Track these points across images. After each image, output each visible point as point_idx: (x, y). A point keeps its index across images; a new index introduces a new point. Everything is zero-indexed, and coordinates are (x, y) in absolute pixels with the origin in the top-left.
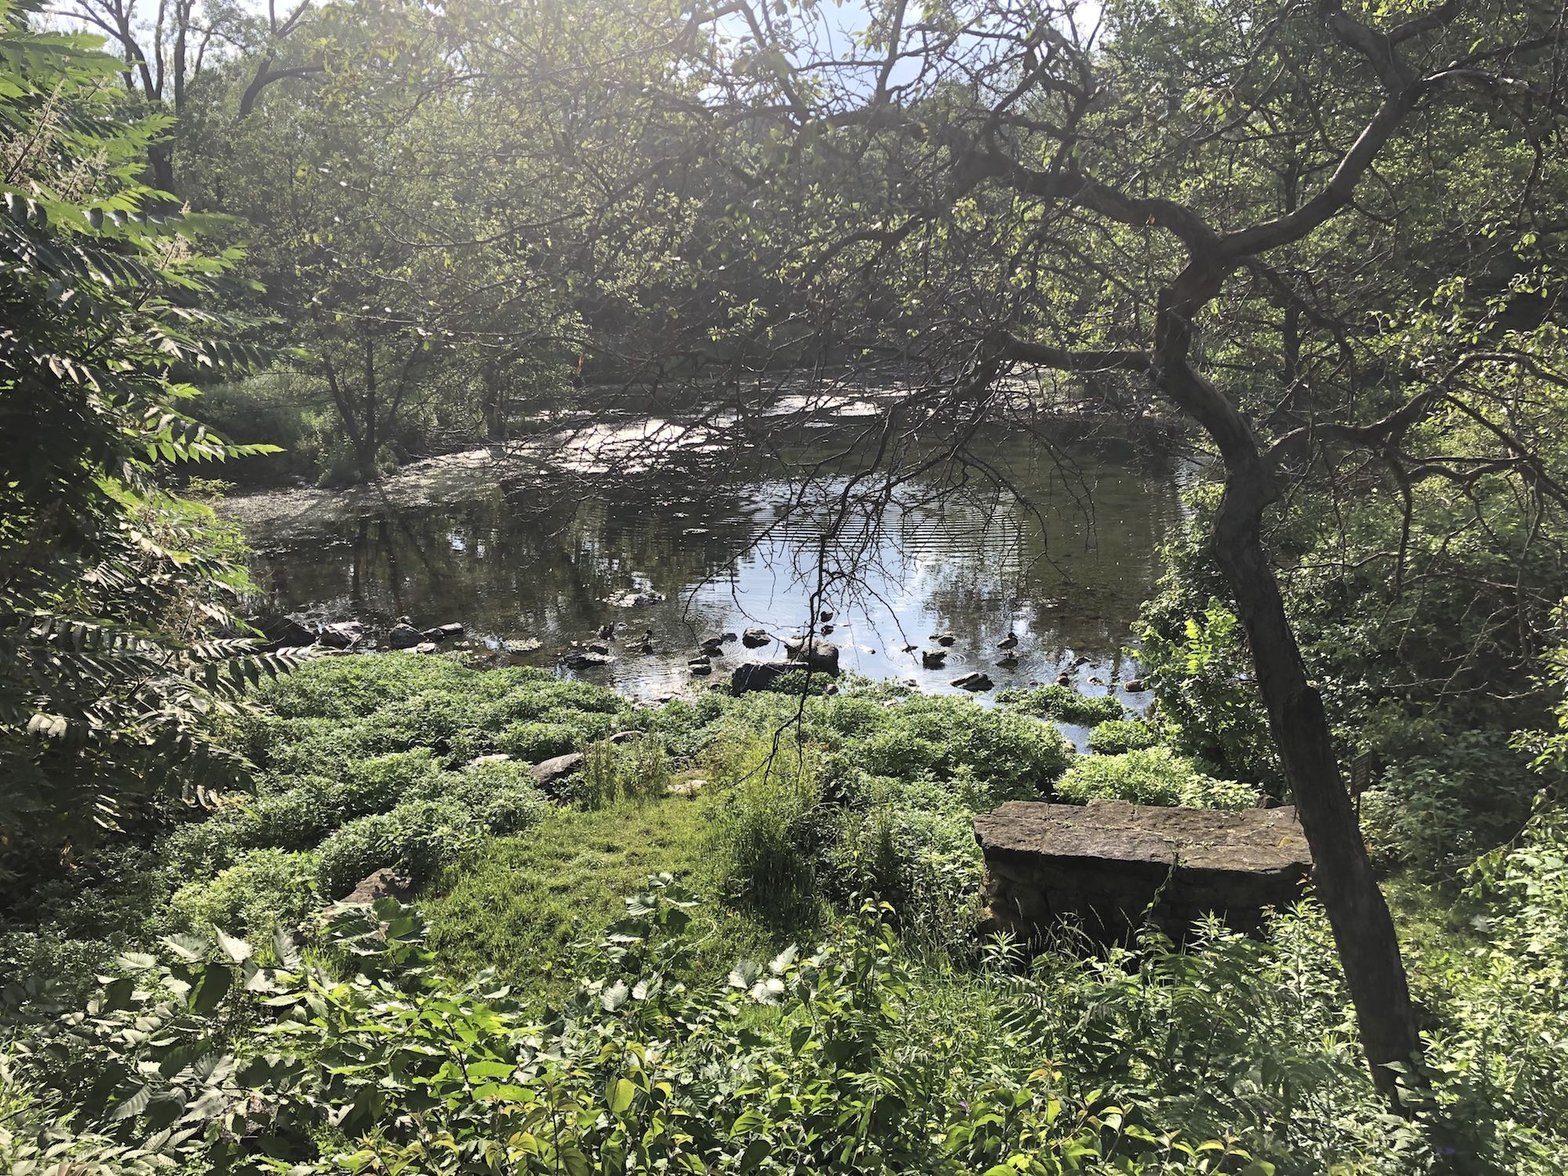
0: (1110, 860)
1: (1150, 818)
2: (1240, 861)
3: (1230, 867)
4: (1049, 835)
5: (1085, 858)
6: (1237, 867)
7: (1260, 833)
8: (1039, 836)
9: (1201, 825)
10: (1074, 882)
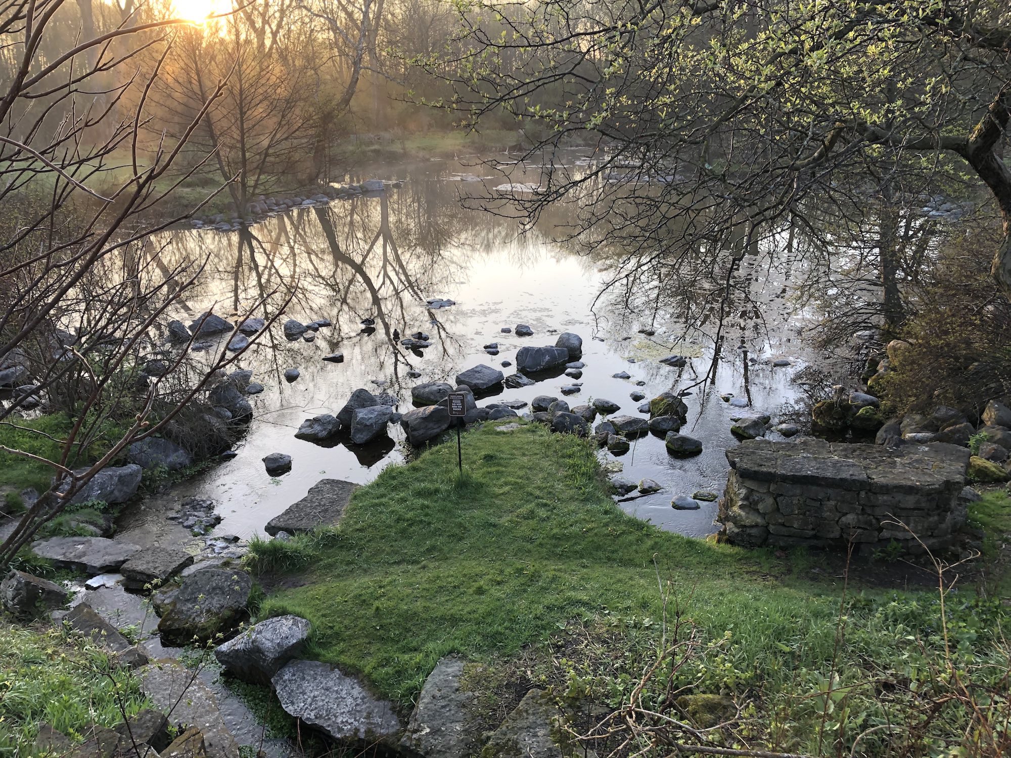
0: (823, 478)
1: (842, 450)
2: (909, 479)
3: (904, 482)
4: (779, 462)
5: (806, 477)
6: (909, 483)
7: (916, 461)
8: (773, 462)
9: (877, 455)
10: (798, 491)
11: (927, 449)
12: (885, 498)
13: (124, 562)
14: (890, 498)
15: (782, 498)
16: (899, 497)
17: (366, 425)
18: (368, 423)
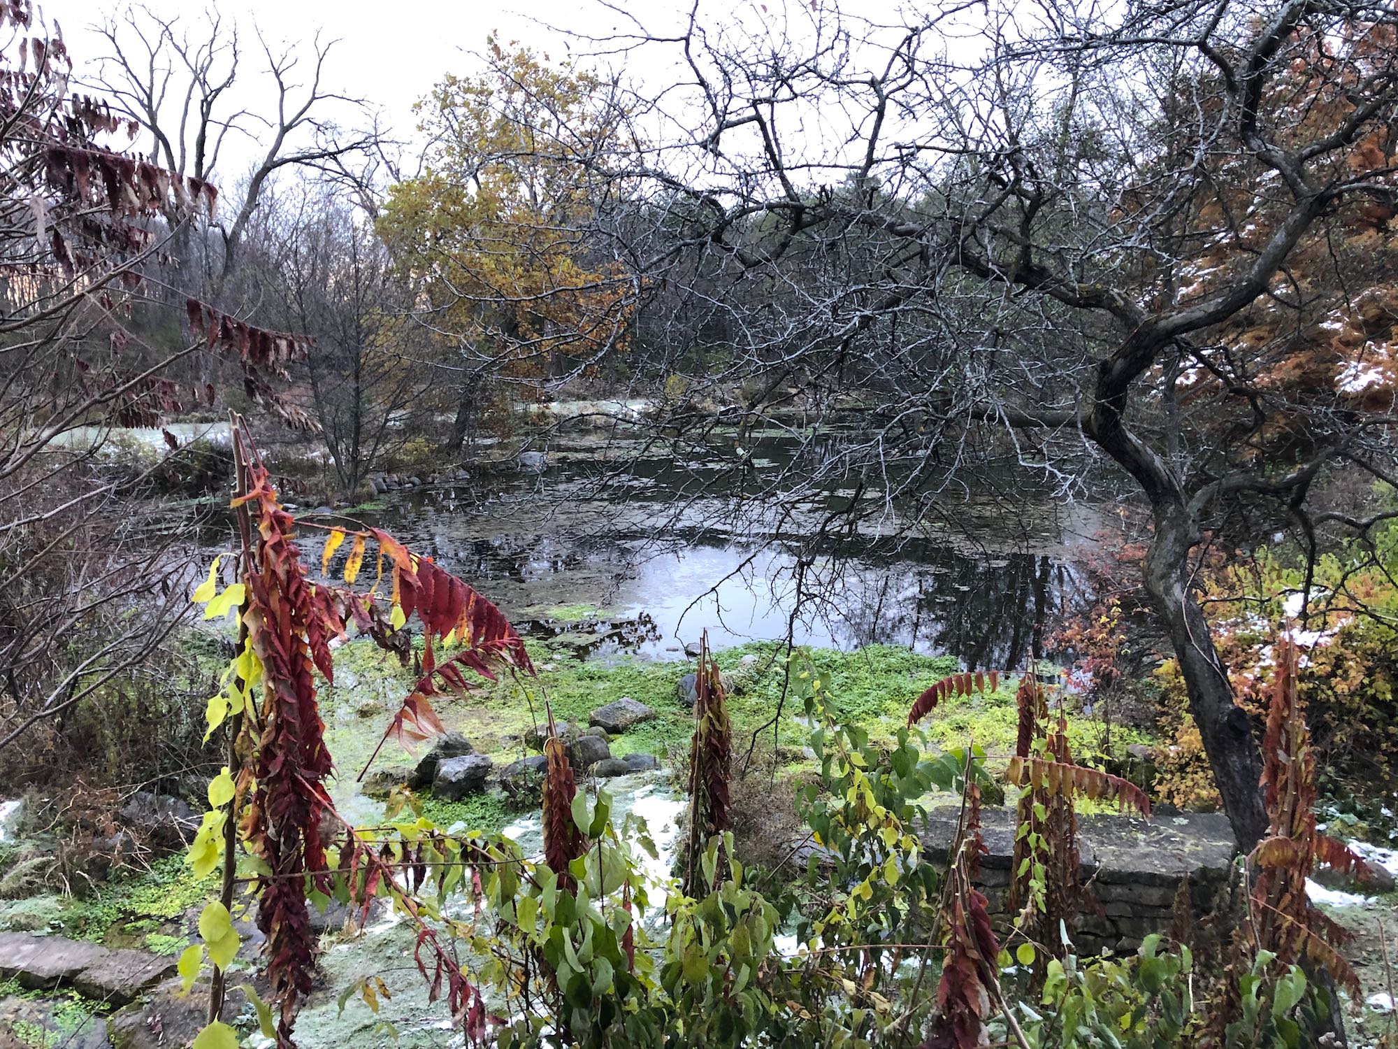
2: (1152, 864)
3: (1143, 869)
6: (1150, 870)
7: (1167, 838)
11: (1185, 822)
12: (1119, 890)
13: (81, 971)
14: (1127, 891)
16: (1138, 890)
17: (451, 782)
18: (454, 780)
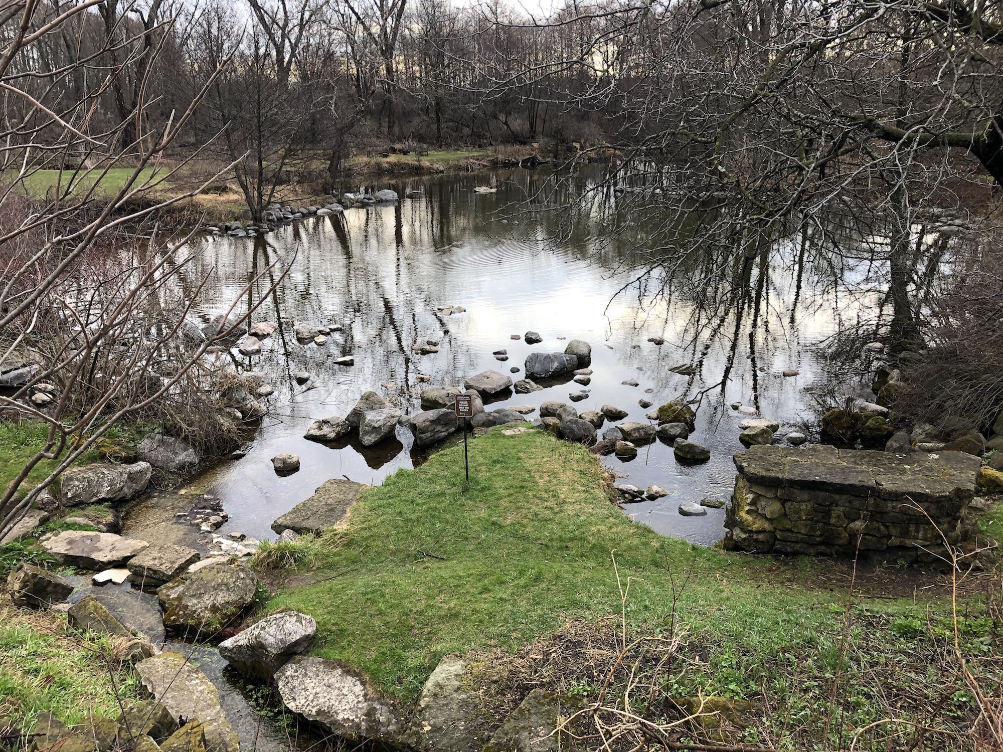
0: (831, 483)
1: (851, 457)
2: (919, 486)
3: (913, 489)
4: (787, 467)
5: (814, 482)
6: (919, 490)
7: (927, 468)
8: (781, 467)
9: (886, 462)
10: (806, 497)
11: (937, 457)
12: (894, 504)
13: (131, 557)
15: (789, 503)
17: (374, 428)
18: (376, 425)
